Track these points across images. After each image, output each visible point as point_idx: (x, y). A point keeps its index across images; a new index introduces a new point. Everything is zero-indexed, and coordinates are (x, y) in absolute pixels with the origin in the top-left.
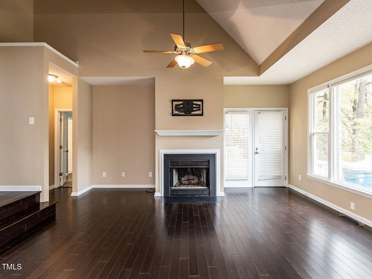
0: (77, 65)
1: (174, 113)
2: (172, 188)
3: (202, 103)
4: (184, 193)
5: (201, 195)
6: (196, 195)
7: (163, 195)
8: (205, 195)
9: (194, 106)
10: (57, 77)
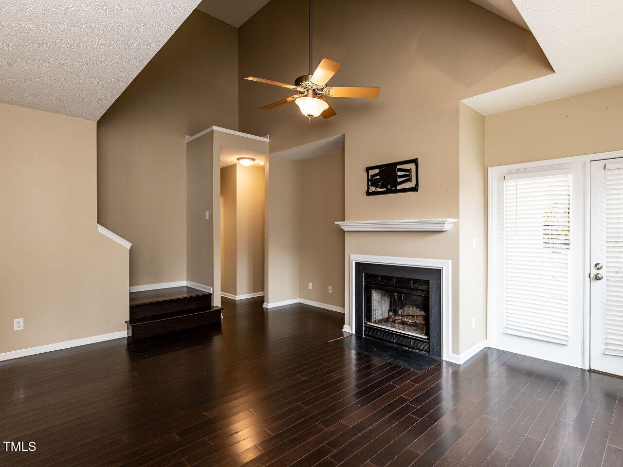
0: (267, 140)
1: (370, 191)
2: (369, 323)
3: (417, 165)
4: (386, 338)
5: (413, 348)
6: (406, 346)
7: (354, 332)
8: (421, 350)
9: (399, 173)
10: (254, 160)
